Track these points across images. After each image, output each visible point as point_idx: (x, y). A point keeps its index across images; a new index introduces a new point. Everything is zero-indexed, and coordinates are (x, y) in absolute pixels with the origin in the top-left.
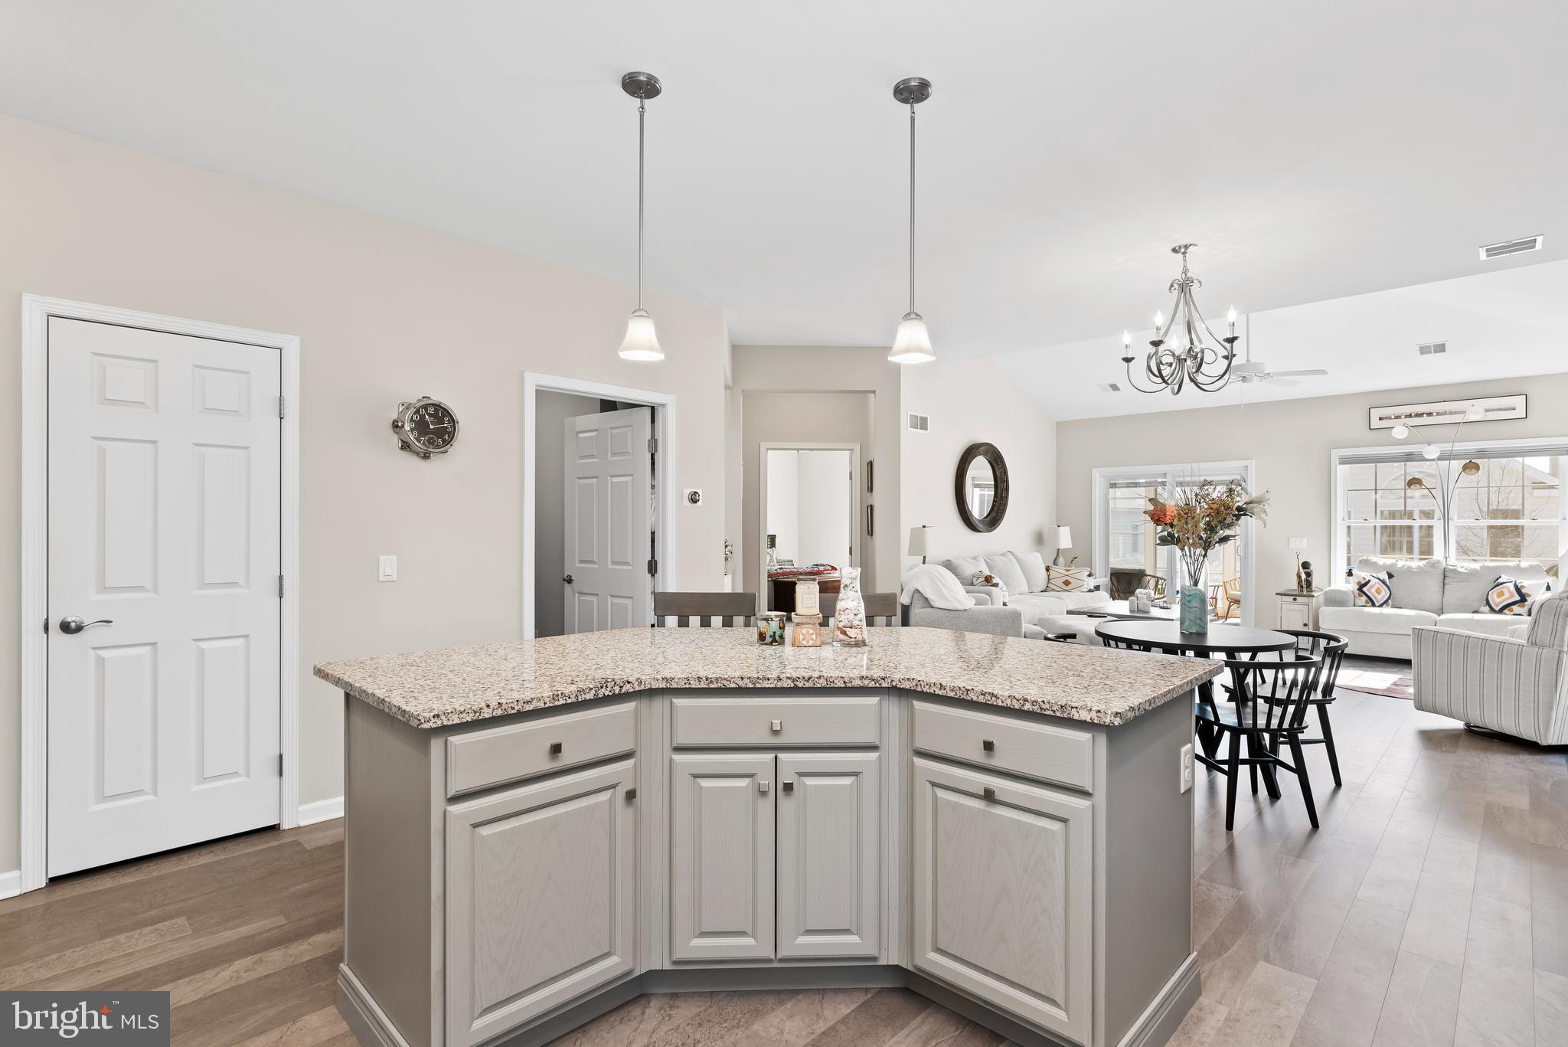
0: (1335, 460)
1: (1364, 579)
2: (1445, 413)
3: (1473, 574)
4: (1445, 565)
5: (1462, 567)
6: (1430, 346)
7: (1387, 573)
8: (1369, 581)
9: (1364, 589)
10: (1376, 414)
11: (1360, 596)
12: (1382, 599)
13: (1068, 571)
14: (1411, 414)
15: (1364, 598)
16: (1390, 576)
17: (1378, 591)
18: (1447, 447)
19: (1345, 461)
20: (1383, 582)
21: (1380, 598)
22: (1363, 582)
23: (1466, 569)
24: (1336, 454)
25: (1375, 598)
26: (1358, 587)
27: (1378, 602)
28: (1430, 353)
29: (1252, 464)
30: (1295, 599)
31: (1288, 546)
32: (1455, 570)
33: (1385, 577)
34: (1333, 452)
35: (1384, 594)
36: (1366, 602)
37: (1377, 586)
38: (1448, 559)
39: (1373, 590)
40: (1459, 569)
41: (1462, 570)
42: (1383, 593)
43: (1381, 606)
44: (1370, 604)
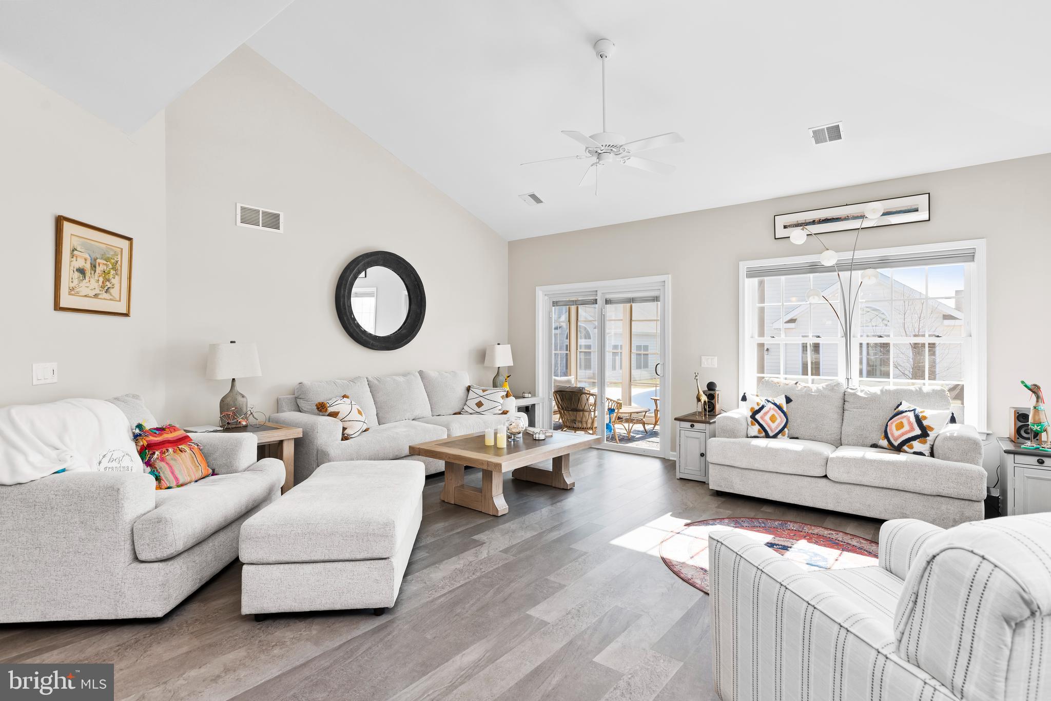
0: (743, 272)
1: (758, 404)
2: (847, 218)
3: (873, 398)
4: (845, 386)
5: (862, 391)
6: (823, 130)
7: (786, 396)
8: (763, 407)
9: (758, 417)
10: (781, 221)
11: (753, 424)
12: (777, 428)
13: (484, 391)
14: (814, 221)
15: (757, 427)
16: (788, 400)
17: (773, 419)
18: (847, 256)
19: (752, 274)
20: (780, 408)
21: (773, 427)
22: (757, 408)
23: (866, 393)
24: (744, 266)
25: (769, 426)
26: (751, 414)
27: (772, 431)
28: (826, 141)
29: (668, 279)
30: (692, 426)
31: (701, 365)
32: (854, 394)
33: (781, 401)
34: (741, 264)
35: (780, 421)
36: (759, 432)
37: (772, 412)
38: (850, 380)
39: (767, 418)
40: (859, 394)
41: (862, 395)
42: (778, 421)
43: (775, 436)
44: (764, 434)
